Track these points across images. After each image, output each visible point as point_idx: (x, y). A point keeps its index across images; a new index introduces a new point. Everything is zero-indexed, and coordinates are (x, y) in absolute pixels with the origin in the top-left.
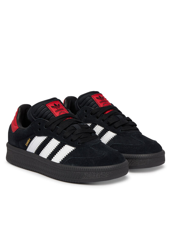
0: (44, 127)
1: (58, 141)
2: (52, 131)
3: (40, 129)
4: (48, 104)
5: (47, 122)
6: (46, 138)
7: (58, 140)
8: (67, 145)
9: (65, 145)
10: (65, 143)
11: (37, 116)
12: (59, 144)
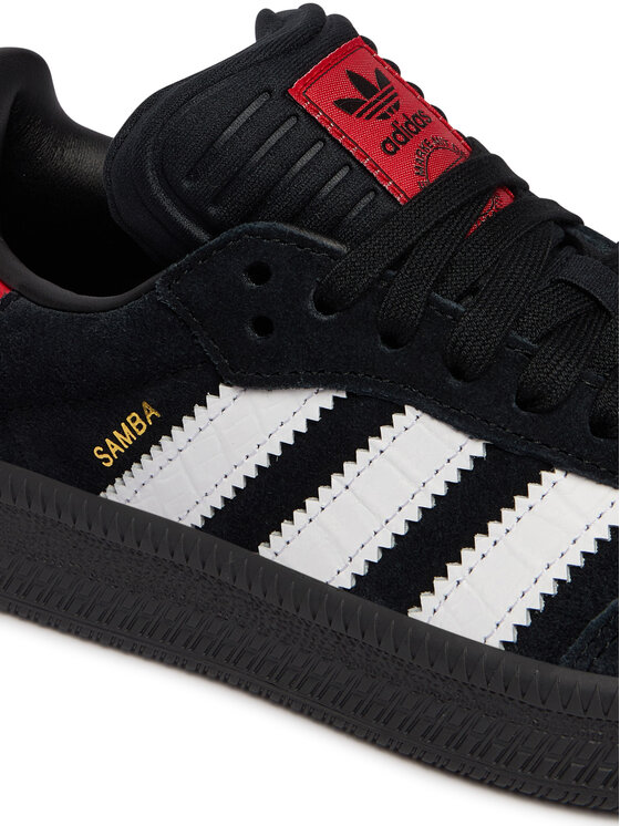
0: (310, 305)
1: (459, 438)
2: (391, 340)
3: (263, 326)
4: (306, 85)
5: (332, 253)
6: (329, 405)
7: (458, 428)
8: (558, 475)
9: (544, 474)
10: (545, 453)
11: (216, 201)
12: (476, 460)
